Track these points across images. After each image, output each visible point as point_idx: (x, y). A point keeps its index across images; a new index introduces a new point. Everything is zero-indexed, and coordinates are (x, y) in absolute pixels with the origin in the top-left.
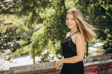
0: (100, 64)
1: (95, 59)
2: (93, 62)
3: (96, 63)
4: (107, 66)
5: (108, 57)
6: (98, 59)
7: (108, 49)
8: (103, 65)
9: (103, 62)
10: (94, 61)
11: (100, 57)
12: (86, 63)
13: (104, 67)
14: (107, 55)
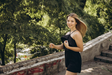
0: (25, 69)
1: (21, 65)
2: (18, 69)
3: (22, 69)
4: (32, 70)
5: (33, 62)
6: (24, 64)
7: (35, 53)
8: (29, 70)
9: (29, 67)
10: (19, 67)
11: (26, 62)
12: (12, 70)
13: (30, 72)
14: (32, 60)
